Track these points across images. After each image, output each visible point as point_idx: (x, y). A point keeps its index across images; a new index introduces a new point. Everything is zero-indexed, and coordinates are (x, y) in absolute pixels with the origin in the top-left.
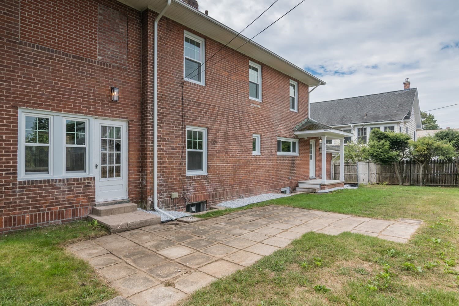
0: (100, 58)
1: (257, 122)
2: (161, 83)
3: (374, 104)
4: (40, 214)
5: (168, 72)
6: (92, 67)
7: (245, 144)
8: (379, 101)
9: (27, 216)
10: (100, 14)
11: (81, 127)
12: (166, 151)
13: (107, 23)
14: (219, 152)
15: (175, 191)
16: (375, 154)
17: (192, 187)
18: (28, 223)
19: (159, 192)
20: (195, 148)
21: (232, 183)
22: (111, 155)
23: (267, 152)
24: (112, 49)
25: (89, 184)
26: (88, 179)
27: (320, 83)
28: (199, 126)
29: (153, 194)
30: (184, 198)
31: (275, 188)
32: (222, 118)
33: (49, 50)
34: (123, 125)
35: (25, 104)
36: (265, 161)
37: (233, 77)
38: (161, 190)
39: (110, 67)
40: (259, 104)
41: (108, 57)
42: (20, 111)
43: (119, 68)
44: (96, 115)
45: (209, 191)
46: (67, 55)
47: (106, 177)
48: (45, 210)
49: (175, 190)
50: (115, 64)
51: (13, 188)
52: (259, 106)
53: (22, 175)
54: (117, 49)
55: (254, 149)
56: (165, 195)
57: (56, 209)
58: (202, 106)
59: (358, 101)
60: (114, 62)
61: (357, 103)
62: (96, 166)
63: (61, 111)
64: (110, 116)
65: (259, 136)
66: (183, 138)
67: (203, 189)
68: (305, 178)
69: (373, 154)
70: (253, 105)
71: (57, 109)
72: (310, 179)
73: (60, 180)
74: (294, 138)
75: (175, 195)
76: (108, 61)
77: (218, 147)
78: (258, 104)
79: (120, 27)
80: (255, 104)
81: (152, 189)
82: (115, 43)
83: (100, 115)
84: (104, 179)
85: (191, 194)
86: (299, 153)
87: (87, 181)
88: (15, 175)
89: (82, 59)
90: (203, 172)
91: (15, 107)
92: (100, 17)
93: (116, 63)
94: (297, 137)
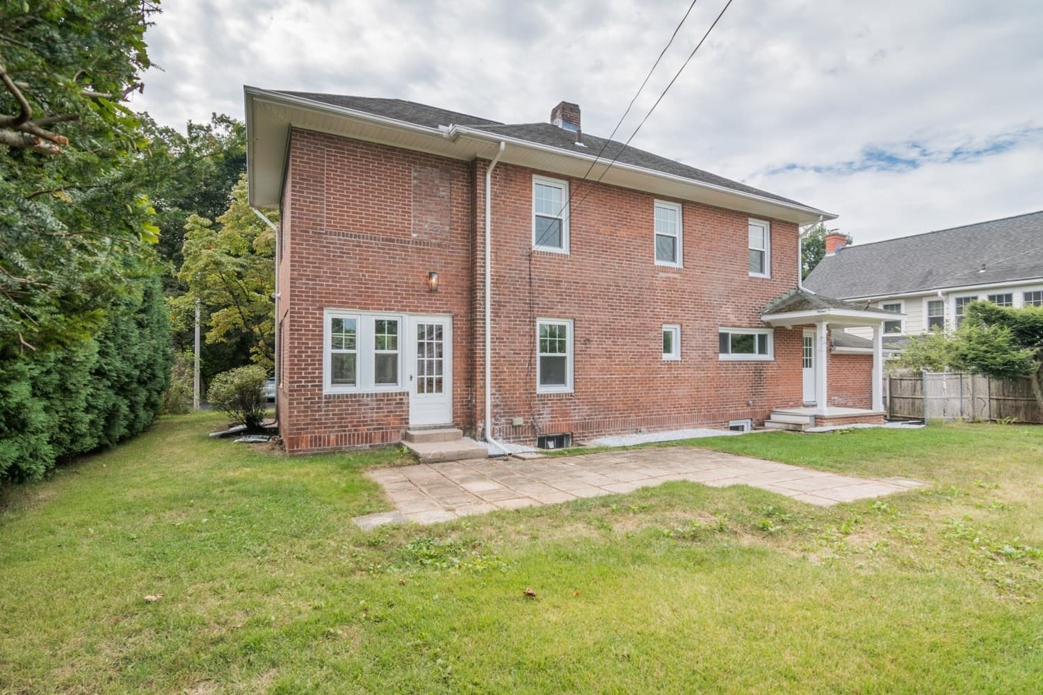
0: (414, 235)
1: (671, 304)
2: (497, 259)
3: (1012, 239)
4: (345, 435)
5: (506, 242)
6: (405, 249)
7: (647, 343)
8: (1026, 231)
9: (333, 437)
10: (415, 178)
11: (393, 325)
12: (504, 357)
13: (424, 187)
14: (594, 356)
15: (519, 416)
16: (970, 356)
17: (547, 410)
18: (333, 445)
19: (494, 416)
20: (553, 350)
21: (620, 406)
22: (430, 363)
23: (694, 354)
24: (429, 221)
25: (400, 401)
26: (400, 394)
27: (821, 217)
28: (559, 317)
29: (484, 417)
30: (533, 427)
31: (714, 419)
32: (599, 302)
33: (355, 236)
34: (445, 322)
35: (331, 304)
36: (691, 371)
37: (623, 233)
38: (497, 413)
39: (428, 245)
40: (678, 271)
41: (425, 233)
42: (325, 312)
43: (439, 245)
44: (410, 310)
45: (576, 417)
46: (375, 239)
47: (423, 392)
48: (350, 431)
49: (519, 414)
50: (434, 241)
51: (318, 402)
52: (677, 276)
53: (329, 388)
54: (437, 219)
55: (667, 348)
56: (503, 420)
57: (364, 430)
58: (564, 285)
59: (973, 234)
60: (433, 238)
61: (969, 239)
62: (411, 377)
63: (369, 309)
64: (427, 311)
65: (678, 327)
66: (531, 336)
67: (565, 414)
68: (791, 403)
69: (966, 356)
70: (663, 275)
71: (365, 307)
72: (804, 406)
73: (368, 395)
74: (762, 327)
75: (519, 421)
76: (425, 237)
77: (593, 348)
78: (674, 273)
79: (441, 189)
80: (669, 272)
81: (483, 411)
82: (435, 212)
83: (415, 310)
84: (421, 394)
85: (545, 421)
86: (775, 356)
87: (398, 397)
88: (320, 387)
89: (392, 241)
90: (568, 388)
91: (321, 309)
92: (415, 182)
93: (436, 239)
94: (768, 325)
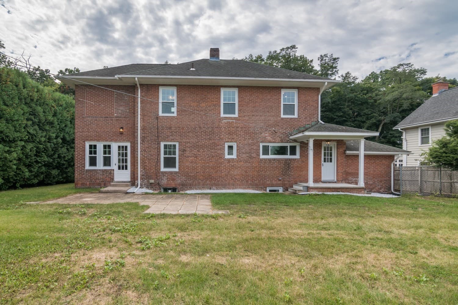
0: (115, 115)
1: (230, 133)
2: (143, 120)
4: (92, 183)
5: (147, 114)
6: (112, 120)
7: (216, 151)
9: (88, 183)
10: (116, 95)
11: (109, 147)
13: (119, 97)
14: (188, 157)
17: (165, 178)
18: (88, 186)
19: (141, 179)
20: (170, 154)
21: (201, 178)
22: (123, 159)
23: (244, 156)
24: (121, 109)
25: (111, 172)
26: (110, 170)
28: (171, 141)
29: (138, 179)
30: (158, 183)
31: (256, 186)
32: (191, 135)
34: (128, 144)
35: (88, 140)
36: (242, 163)
37: (203, 105)
38: (143, 178)
39: (120, 118)
40: (234, 118)
41: (120, 114)
42: (86, 143)
43: (125, 117)
45: (179, 181)
46: (102, 117)
48: (93, 181)
49: (152, 179)
50: (123, 116)
51: (83, 172)
52: (233, 121)
53: (87, 167)
54: (124, 108)
55: (231, 153)
56: (146, 181)
57: (98, 181)
58: (174, 128)
60: (122, 115)
62: (115, 164)
63: (99, 141)
64: (120, 141)
65: (235, 143)
66: (158, 149)
67: (174, 180)
70: (225, 121)
71: (98, 141)
72: (322, 182)
73: (100, 170)
75: (152, 181)
77: (187, 153)
78: (231, 119)
80: (229, 119)
81: (137, 177)
82: (123, 106)
83: (116, 141)
84: (119, 170)
85: (165, 182)
86: (300, 156)
88: (84, 167)
89: (108, 117)
90: (176, 170)
91: (84, 142)
92: (116, 96)
93: (124, 115)
